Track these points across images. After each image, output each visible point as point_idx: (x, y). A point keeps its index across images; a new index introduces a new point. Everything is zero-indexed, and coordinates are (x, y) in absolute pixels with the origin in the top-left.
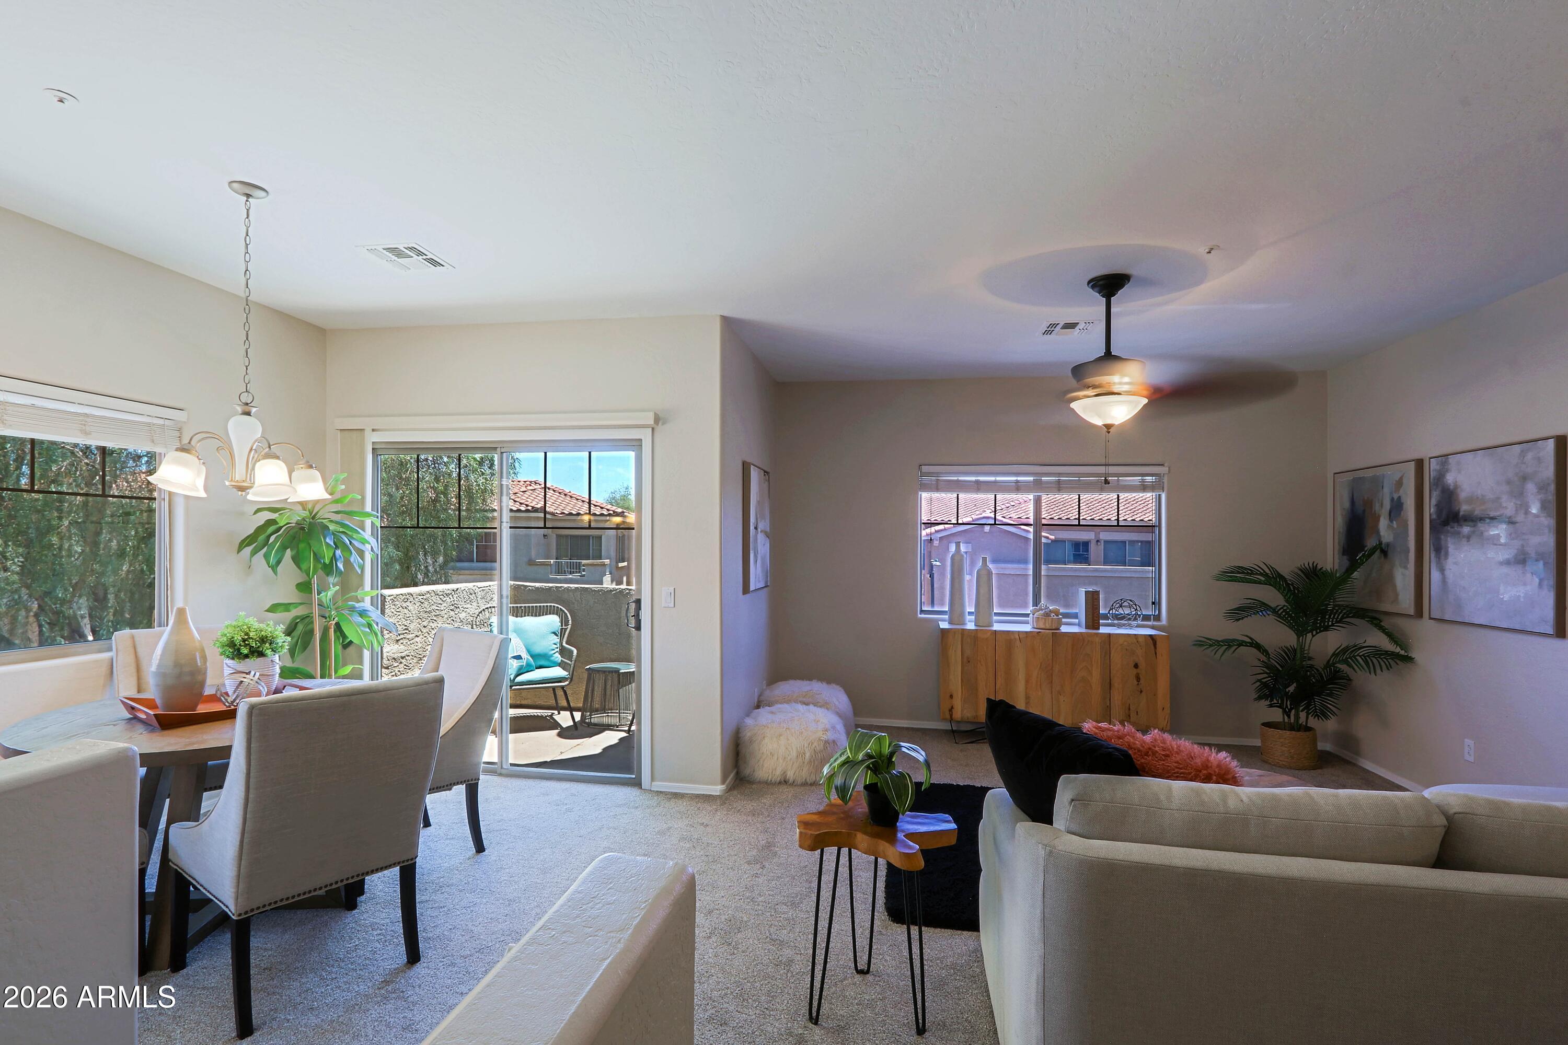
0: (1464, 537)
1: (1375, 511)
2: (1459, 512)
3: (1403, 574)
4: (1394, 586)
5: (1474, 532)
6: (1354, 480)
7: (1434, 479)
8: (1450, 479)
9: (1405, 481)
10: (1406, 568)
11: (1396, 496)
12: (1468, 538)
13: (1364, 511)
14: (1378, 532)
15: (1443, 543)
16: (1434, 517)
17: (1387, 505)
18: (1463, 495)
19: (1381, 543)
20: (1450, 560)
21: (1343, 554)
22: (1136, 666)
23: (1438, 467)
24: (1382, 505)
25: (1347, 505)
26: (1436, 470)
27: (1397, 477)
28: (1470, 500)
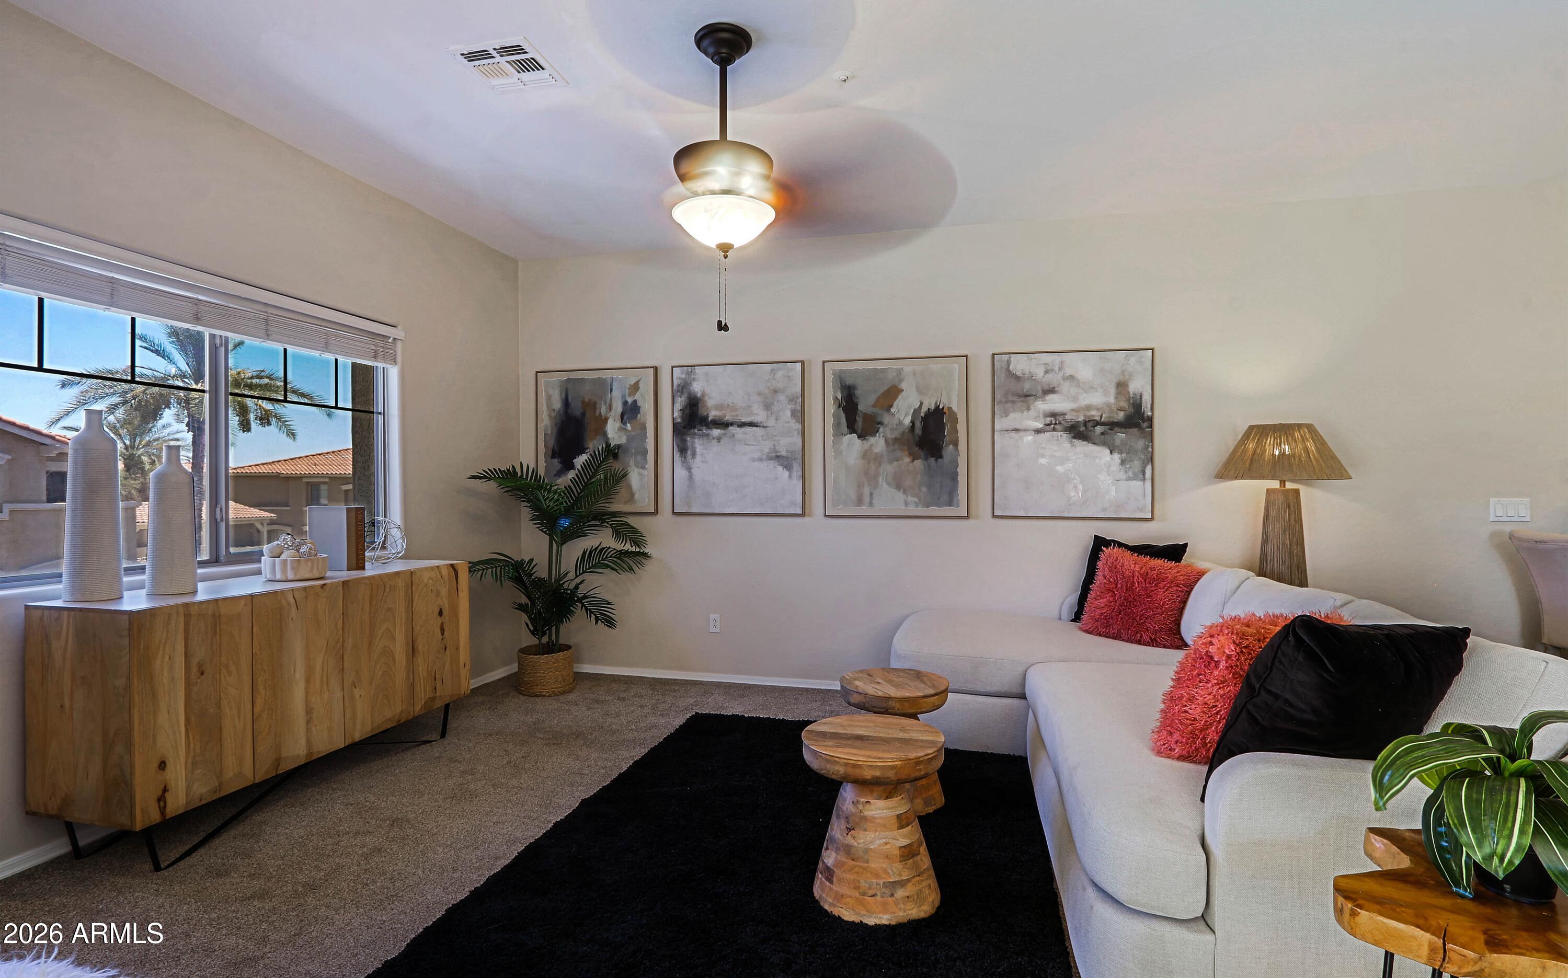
0: (713, 438)
1: (600, 413)
2: (707, 417)
3: (640, 474)
4: (629, 487)
5: (725, 434)
6: (569, 380)
7: (678, 386)
8: (697, 388)
9: (641, 385)
10: (643, 468)
11: (630, 400)
12: (719, 439)
13: (584, 414)
14: (605, 434)
15: (689, 444)
16: (679, 420)
17: (618, 408)
18: (710, 403)
19: (608, 445)
20: (698, 458)
21: (553, 457)
22: (441, 613)
23: (683, 376)
24: (610, 408)
25: (557, 405)
26: (680, 379)
27: (633, 381)
28: (719, 407)
